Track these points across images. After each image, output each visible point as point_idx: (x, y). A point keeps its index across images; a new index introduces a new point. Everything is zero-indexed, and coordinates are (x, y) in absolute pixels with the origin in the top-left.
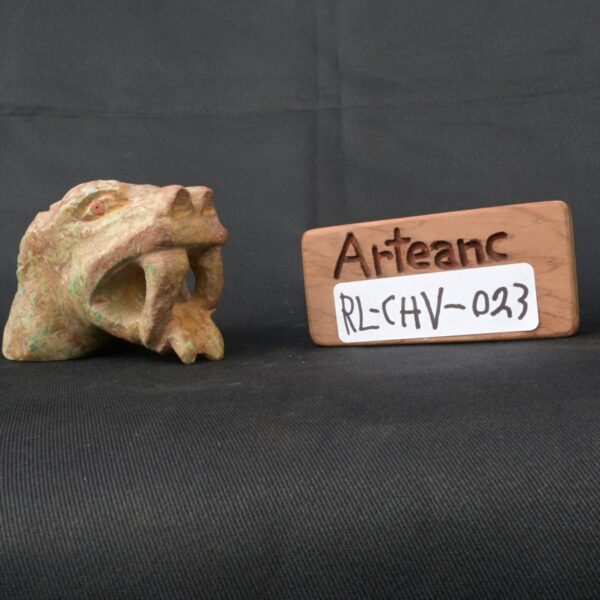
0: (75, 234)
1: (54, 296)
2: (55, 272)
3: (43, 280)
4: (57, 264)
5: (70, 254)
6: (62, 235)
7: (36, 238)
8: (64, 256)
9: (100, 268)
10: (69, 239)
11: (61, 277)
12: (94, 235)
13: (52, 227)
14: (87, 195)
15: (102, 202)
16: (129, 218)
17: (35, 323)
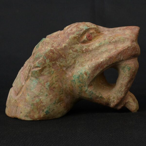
0: (79, 50)
1: (61, 84)
2: (63, 70)
3: (54, 75)
4: (65, 67)
5: (75, 61)
6: (71, 51)
7: (53, 53)
8: (71, 62)
9: (99, 68)
10: (75, 53)
11: (66, 74)
12: (91, 51)
13: (65, 46)
14: (84, 30)
15: (91, 34)
16: (113, 42)
17: (49, 99)
